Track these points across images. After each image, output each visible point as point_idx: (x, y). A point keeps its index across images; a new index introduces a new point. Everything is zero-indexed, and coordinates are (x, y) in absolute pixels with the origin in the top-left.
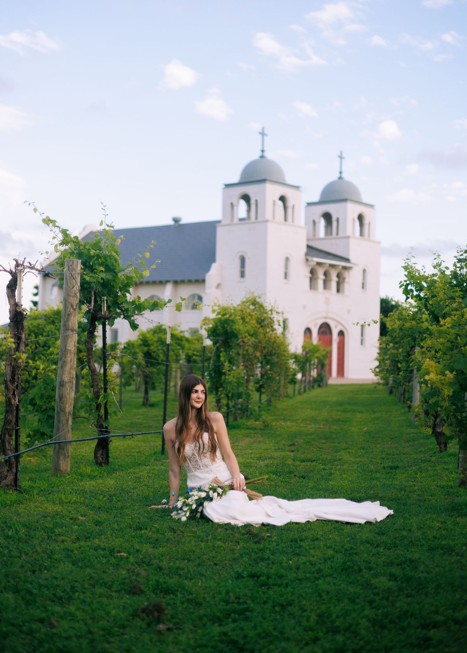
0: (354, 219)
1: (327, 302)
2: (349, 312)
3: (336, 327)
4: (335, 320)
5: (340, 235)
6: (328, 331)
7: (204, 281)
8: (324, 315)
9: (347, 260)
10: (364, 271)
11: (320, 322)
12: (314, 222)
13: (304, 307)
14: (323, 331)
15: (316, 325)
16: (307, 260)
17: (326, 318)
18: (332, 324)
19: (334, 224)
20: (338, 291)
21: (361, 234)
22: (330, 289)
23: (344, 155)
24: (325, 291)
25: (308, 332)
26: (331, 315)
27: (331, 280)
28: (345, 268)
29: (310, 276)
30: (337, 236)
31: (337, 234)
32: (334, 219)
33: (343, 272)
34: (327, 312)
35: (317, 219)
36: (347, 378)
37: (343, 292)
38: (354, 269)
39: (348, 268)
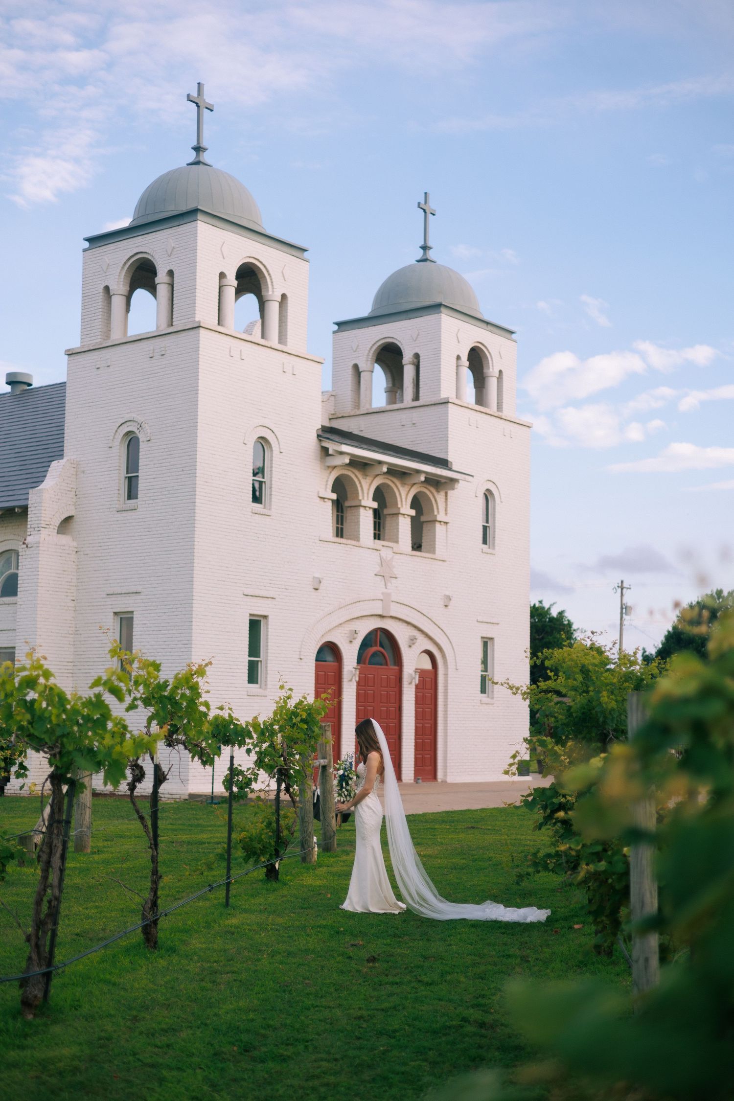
0: (458, 358)
1: (385, 575)
2: (446, 601)
3: (412, 641)
4: (410, 623)
5: (424, 399)
6: (388, 654)
7: (24, 511)
8: (378, 609)
9: (443, 463)
10: (488, 496)
11: (365, 628)
12: (357, 371)
13: (317, 585)
14: (374, 655)
15: (353, 635)
16: (325, 451)
17: (382, 616)
18: (401, 634)
19: (409, 372)
20: (417, 546)
21: (480, 399)
22: (394, 539)
23: (432, 205)
25: (329, 658)
26: (396, 611)
27: (395, 514)
28: (435, 483)
29: (334, 496)
30: (416, 403)
31: (417, 397)
32: (407, 357)
33: (429, 491)
34: (385, 600)
35: (365, 360)
36: (444, 782)
37: (432, 550)
38: (460, 486)
39: (443, 481)
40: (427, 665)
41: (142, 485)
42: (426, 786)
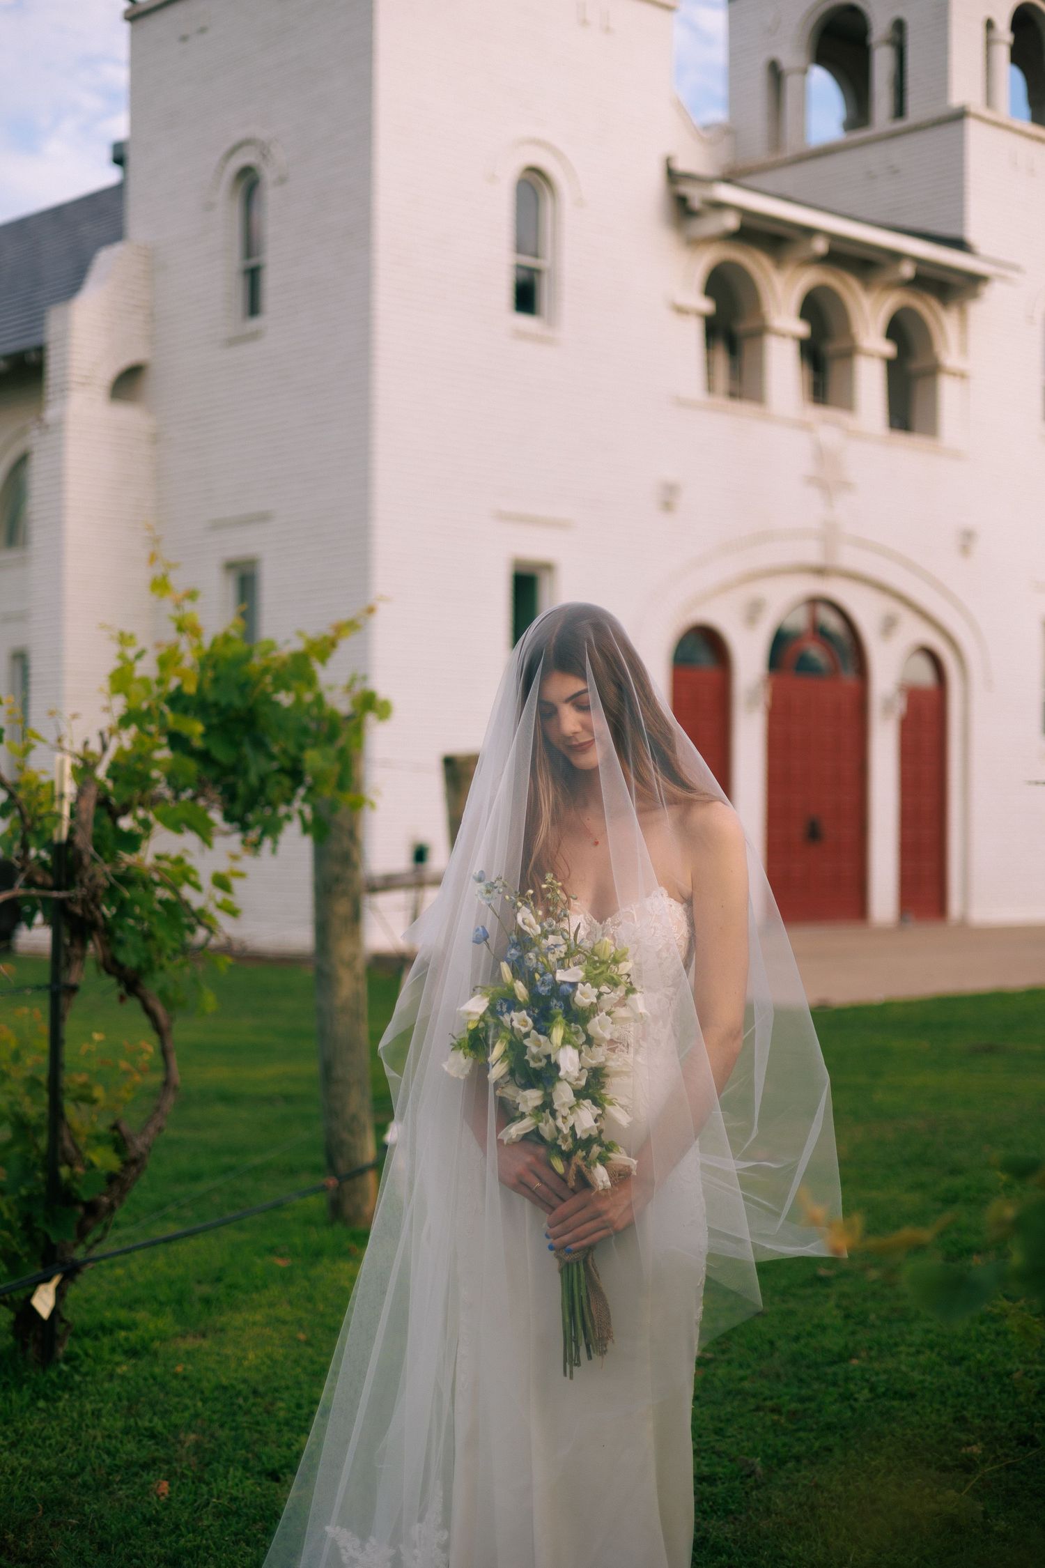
0: (990, 25)
1: (829, 478)
2: (967, 540)
3: (889, 625)
4: (882, 588)
5: (917, 109)
8: (812, 553)
9: (956, 244)
11: (781, 597)
12: (776, 73)
13: (669, 498)
15: (754, 611)
16: (682, 205)
17: (820, 571)
18: (865, 611)
19: (882, 62)
20: (899, 417)
22: (847, 404)
24: (815, 414)
25: (704, 659)
26: (849, 558)
27: (850, 352)
28: (938, 283)
29: (707, 306)
30: (900, 125)
31: (900, 110)
32: (879, 28)
33: (926, 307)
34: (829, 535)
35: (792, 53)
36: (964, 924)
37: (931, 429)
38: (992, 294)
39: (954, 279)
40: (923, 674)
41: (271, 282)
42: (923, 934)
